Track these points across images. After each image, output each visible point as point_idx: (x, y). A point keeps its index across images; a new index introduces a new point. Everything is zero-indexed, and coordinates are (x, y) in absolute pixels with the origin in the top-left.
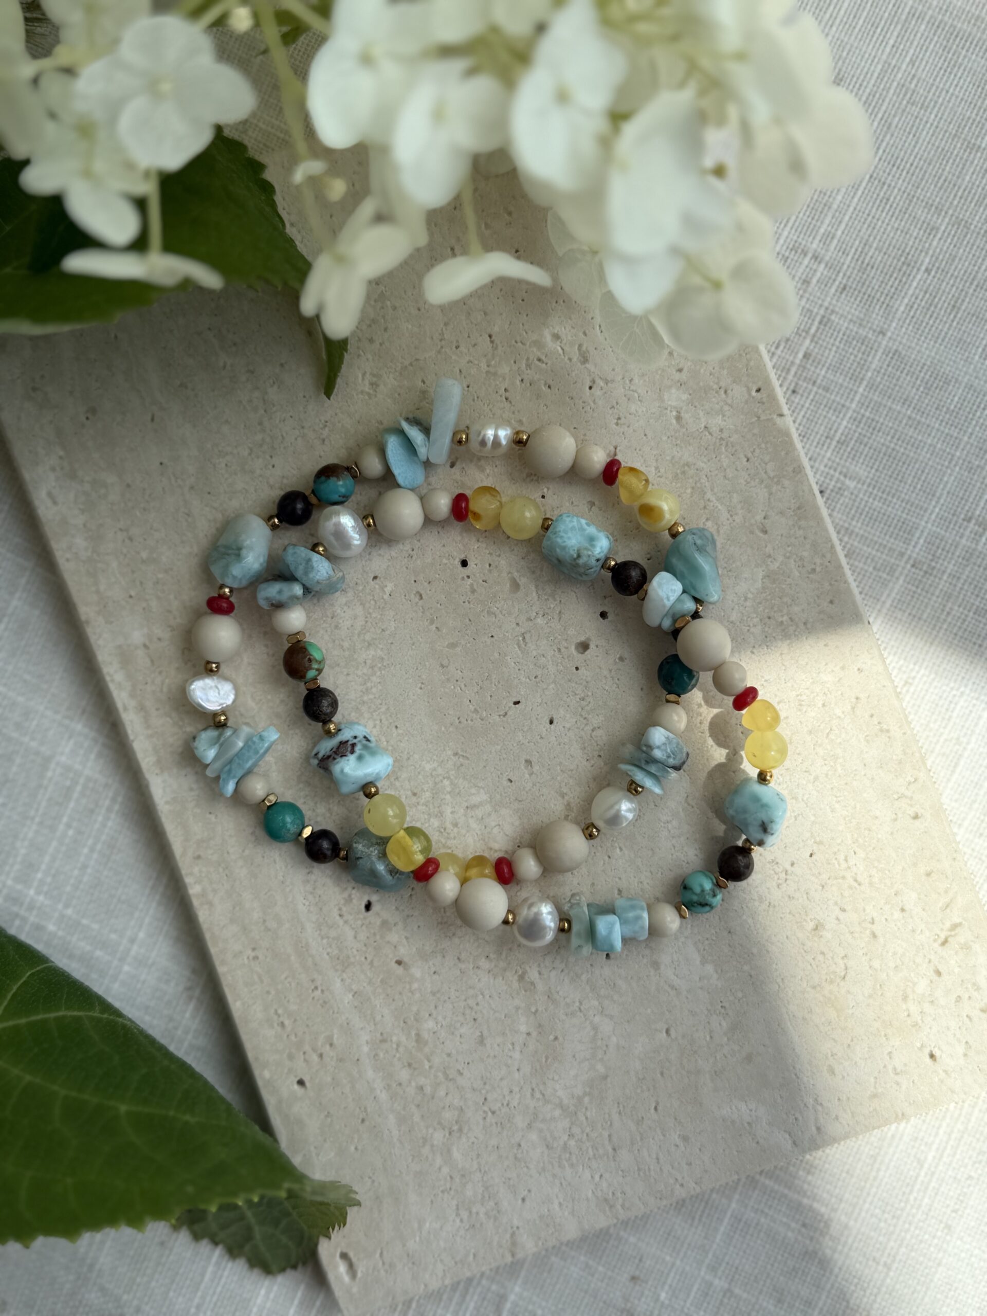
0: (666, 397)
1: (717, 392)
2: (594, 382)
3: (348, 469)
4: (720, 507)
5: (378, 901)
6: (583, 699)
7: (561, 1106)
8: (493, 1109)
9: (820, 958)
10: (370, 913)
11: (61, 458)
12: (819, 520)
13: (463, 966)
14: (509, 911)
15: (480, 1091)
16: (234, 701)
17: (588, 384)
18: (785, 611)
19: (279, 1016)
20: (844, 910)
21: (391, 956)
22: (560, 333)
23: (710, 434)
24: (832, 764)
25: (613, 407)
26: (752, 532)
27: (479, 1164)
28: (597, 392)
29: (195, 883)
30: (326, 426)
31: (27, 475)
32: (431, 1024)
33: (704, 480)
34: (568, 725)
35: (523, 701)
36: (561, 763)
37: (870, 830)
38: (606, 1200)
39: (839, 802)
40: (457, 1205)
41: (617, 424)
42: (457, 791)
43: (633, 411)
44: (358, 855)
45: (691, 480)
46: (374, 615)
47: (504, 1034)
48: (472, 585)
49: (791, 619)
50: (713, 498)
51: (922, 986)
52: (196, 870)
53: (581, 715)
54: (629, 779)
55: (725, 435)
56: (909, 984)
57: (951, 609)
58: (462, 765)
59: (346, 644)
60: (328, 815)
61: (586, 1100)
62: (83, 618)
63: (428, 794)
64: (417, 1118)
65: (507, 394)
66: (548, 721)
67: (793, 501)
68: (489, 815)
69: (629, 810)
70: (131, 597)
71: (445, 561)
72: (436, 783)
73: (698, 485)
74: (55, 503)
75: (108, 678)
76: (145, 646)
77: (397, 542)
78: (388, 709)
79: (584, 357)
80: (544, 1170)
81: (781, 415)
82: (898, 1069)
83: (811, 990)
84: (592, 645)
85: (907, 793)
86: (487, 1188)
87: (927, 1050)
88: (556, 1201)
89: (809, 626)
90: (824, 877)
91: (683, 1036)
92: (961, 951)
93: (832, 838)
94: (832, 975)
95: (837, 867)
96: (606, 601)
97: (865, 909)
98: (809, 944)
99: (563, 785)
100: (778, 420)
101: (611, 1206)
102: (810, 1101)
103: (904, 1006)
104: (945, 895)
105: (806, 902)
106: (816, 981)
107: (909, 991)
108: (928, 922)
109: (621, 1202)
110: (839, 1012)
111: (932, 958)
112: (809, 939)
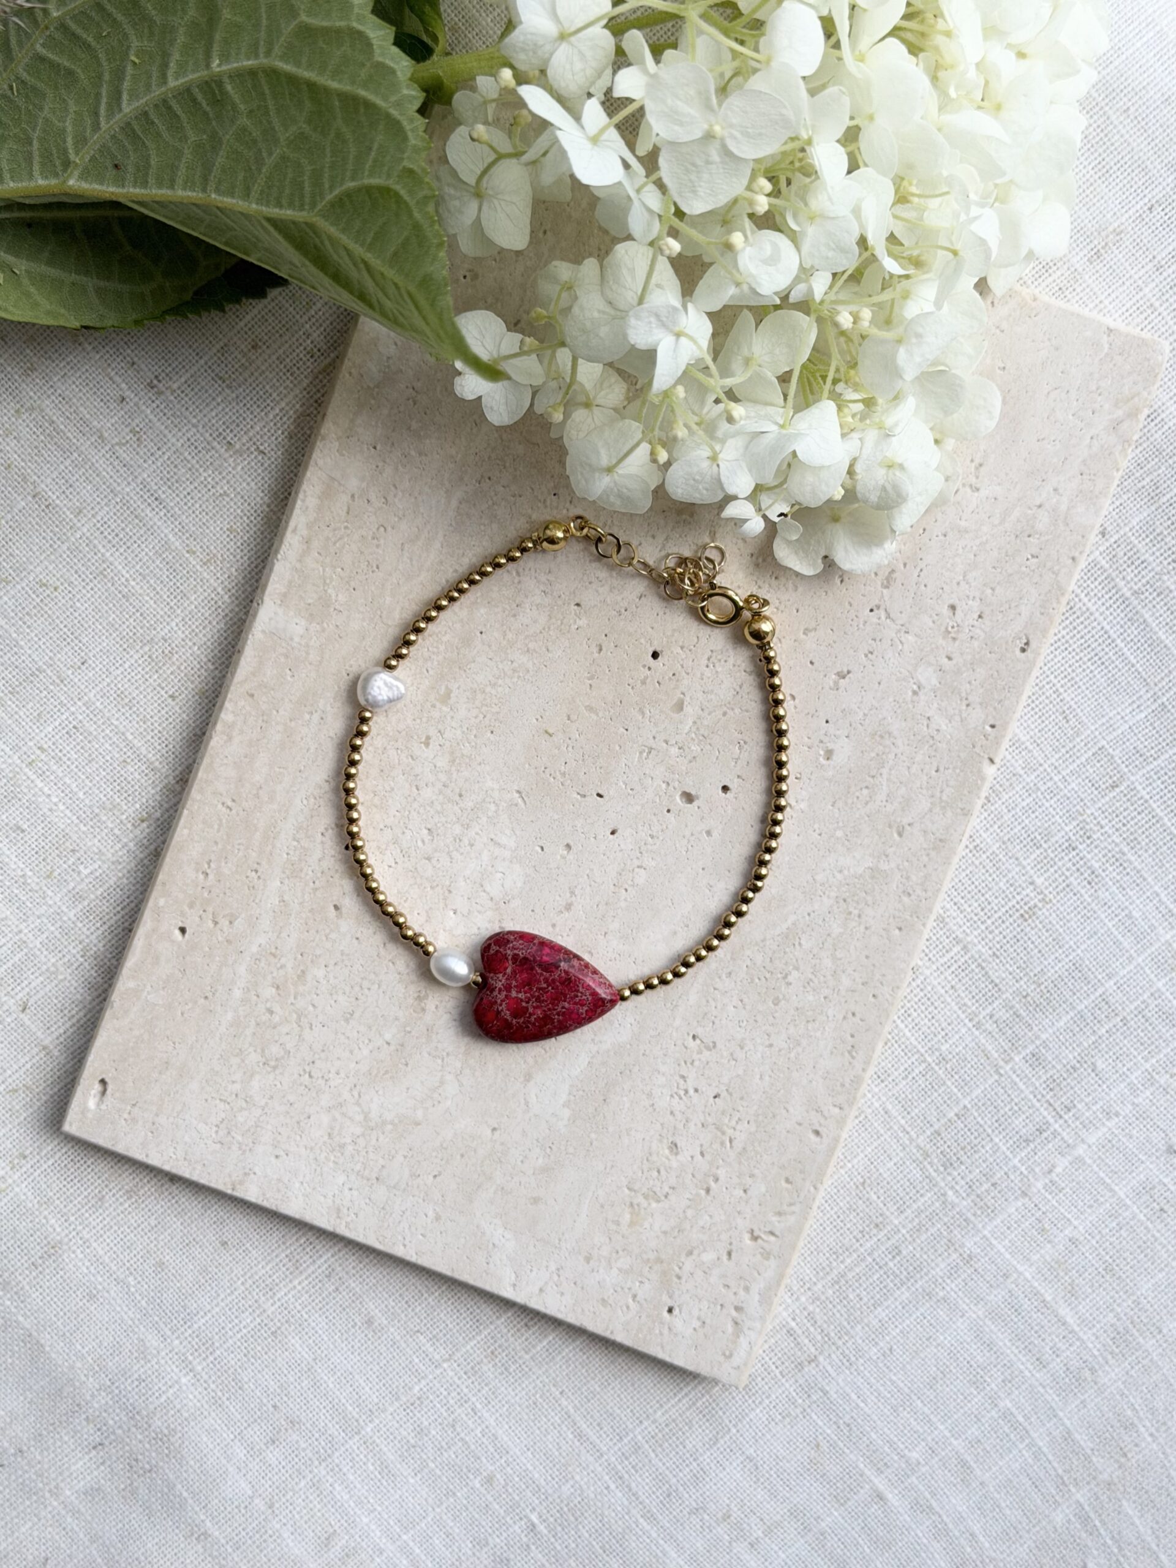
0: (920, 669)
1: (961, 700)
6: (652, 837)
7: (366, 1115)
9: (655, 1174)
10: (347, 852)
15: (315, 1053)
17: (872, 605)
18: (860, 906)
19: (209, 867)
20: (703, 1156)
21: (335, 898)
23: (928, 726)
24: (792, 1045)
25: (874, 640)
26: (890, 826)
28: (874, 617)
29: (233, 712)
32: (320, 973)
33: (891, 756)
34: (623, 846)
35: (606, 798)
36: (592, 870)
37: (774, 1116)
39: (770, 1077)
40: (223, 1119)
41: (866, 656)
42: (496, 821)
43: (886, 658)
45: (881, 748)
46: (552, 633)
48: (646, 678)
51: (709, 1255)
52: (241, 703)
53: (640, 848)
55: (938, 737)
56: (701, 1247)
58: (516, 805)
61: (389, 1127)
62: (322, 431)
63: (471, 804)
66: (611, 830)
67: (941, 831)
68: (504, 860)
70: (375, 448)
71: (642, 641)
72: (484, 801)
73: (884, 757)
78: (498, 713)
79: (888, 582)
80: (312, 1149)
81: (992, 761)
82: (638, 1298)
83: (626, 1191)
84: (696, 803)
85: (826, 1113)
86: (257, 1126)
87: (670, 1303)
88: (301, 1179)
89: (867, 932)
90: (710, 1120)
91: (502, 1144)
92: (759, 1256)
93: (742, 1098)
94: (651, 1193)
95: (726, 1121)
96: (736, 780)
97: (718, 1168)
98: (654, 1158)
99: (580, 887)
100: (986, 762)
101: (339, 1217)
102: (553, 1267)
103: (683, 1260)
104: (785, 1207)
105: (680, 1126)
106: (636, 1188)
107: (696, 1252)
108: (754, 1216)
109: (349, 1219)
110: (632, 1224)
111: (734, 1243)
112: (658, 1154)
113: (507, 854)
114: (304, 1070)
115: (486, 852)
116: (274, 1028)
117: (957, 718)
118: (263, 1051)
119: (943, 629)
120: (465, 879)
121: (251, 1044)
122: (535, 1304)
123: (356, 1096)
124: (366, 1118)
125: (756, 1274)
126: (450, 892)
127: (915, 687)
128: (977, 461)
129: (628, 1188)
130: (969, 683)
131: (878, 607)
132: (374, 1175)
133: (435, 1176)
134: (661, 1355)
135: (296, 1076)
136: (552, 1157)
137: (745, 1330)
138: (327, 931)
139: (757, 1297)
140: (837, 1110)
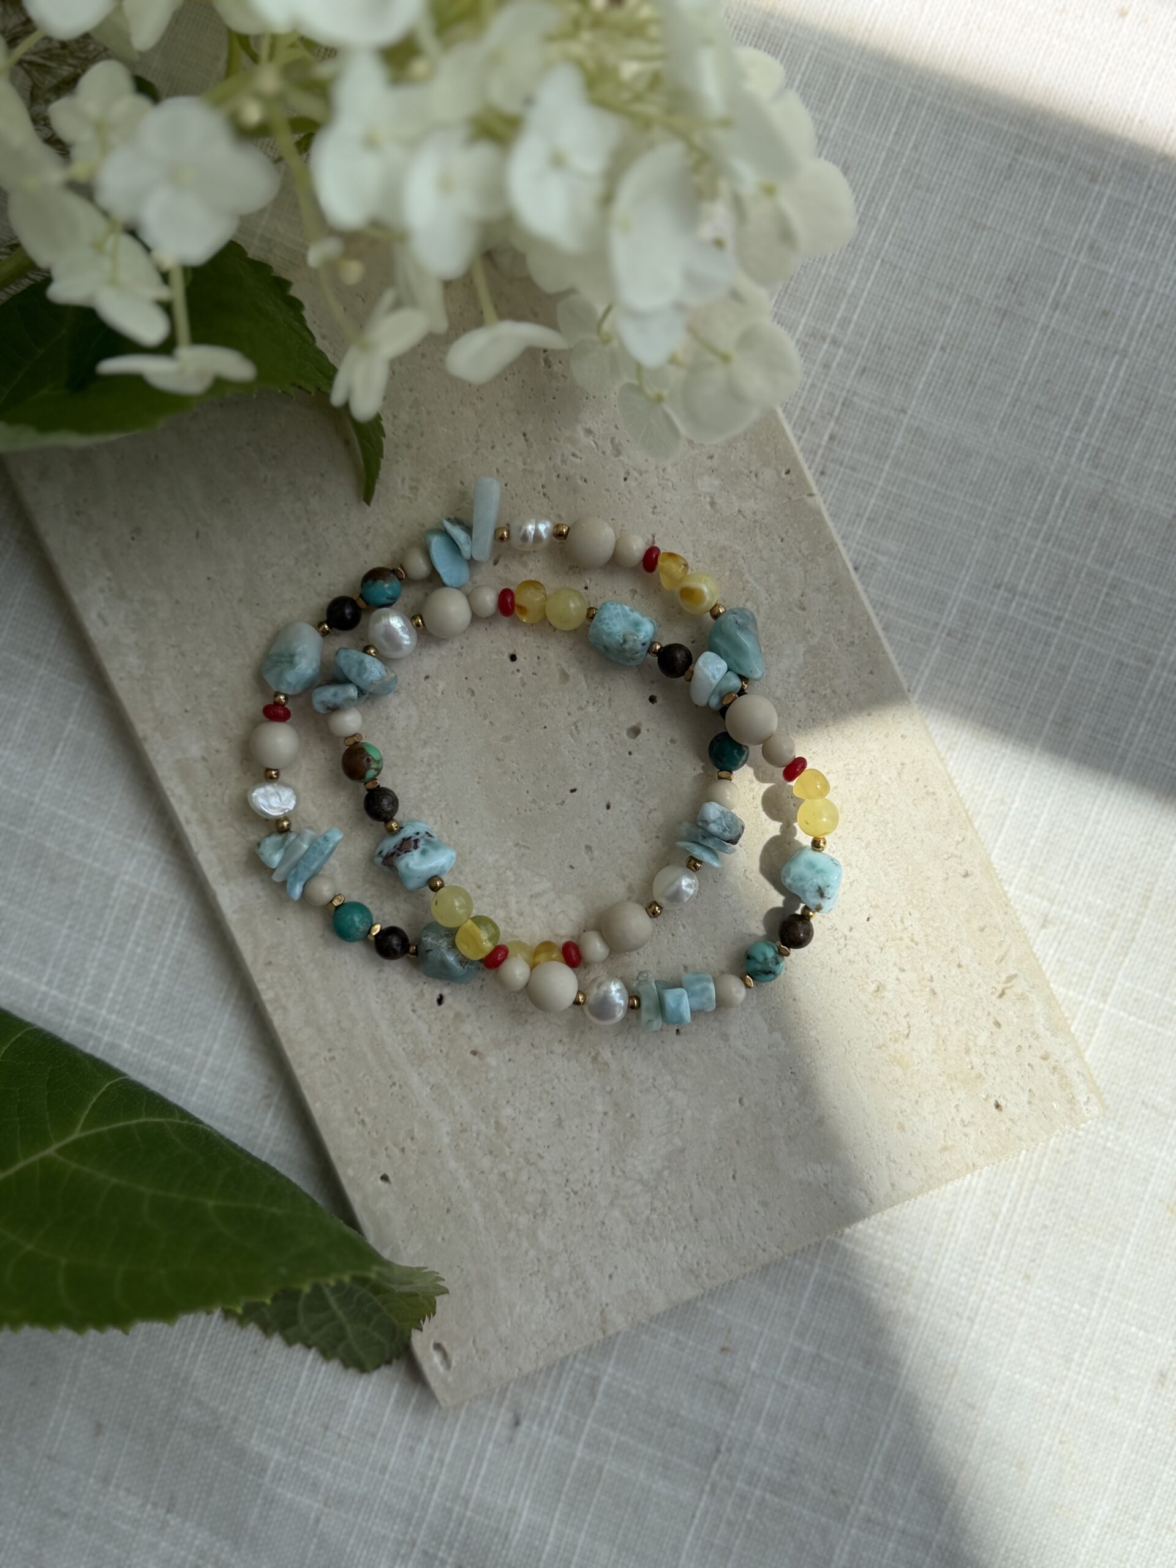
0: (699, 484)
1: (748, 477)
2: (628, 473)
3: (394, 571)
4: (758, 588)
5: (450, 994)
6: (638, 783)
7: (641, 1181)
8: (576, 1188)
9: (884, 1018)
10: (443, 1006)
11: (109, 579)
12: (855, 595)
13: (537, 1052)
14: (579, 992)
15: (562, 1173)
16: (296, 807)
17: (622, 476)
18: (827, 685)
19: (359, 1114)
20: (903, 970)
21: (466, 1047)
22: (592, 428)
23: (744, 517)
24: (882, 828)
25: (648, 497)
26: (790, 610)
27: (565, 1245)
28: (632, 483)
29: (268, 989)
30: (368, 532)
31: (76, 598)
32: (508, 1111)
33: (741, 562)
34: (625, 809)
35: (579, 788)
36: (620, 847)
37: (923, 891)
38: (691, 1270)
39: (891, 866)
40: (546, 1287)
41: (653, 513)
42: (520, 880)
43: (668, 499)
44: (428, 948)
45: (728, 563)
46: (428, 714)
47: (581, 1115)
48: (522, 679)
49: (834, 692)
50: (751, 580)
51: (983, 1039)
52: (268, 976)
53: (637, 799)
54: (687, 857)
55: (758, 517)
56: (971, 1037)
57: (988, 674)
58: (523, 855)
59: (402, 744)
60: (395, 913)
61: (666, 1173)
62: (140, 734)
63: (492, 886)
64: (501, 1204)
65: (545, 490)
66: (605, 806)
67: (828, 577)
68: (554, 901)
69: (689, 886)
70: (186, 711)
71: (494, 657)
72: (499, 875)
73: (736, 567)
74: (105, 623)
75: (169, 793)
76: (204, 759)
77: (446, 640)
78: (447, 805)
79: (616, 449)
80: (628, 1245)
81: (811, 495)
82: (966, 1121)
83: (877, 1050)
84: (643, 730)
85: (956, 852)
87: (992, 1101)
88: (643, 1275)
89: (851, 697)
90: (882, 939)
91: (757, 1105)
92: (1018, 1003)
93: (887, 902)
94: (896, 1034)
95: (894, 928)
96: (653, 686)
97: (923, 969)
98: (871, 1006)
99: (623, 867)
100: (808, 499)
102: (883, 1159)
103: (968, 1060)
104: (999, 948)
105: (866, 965)
106: (881, 1041)
107: (971, 1044)
108: (985, 977)
110: (905, 1070)
111: (991, 1010)
112: (871, 1001)
113: (552, 895)
114: (567, 1193)
117: (758, 491)
118: (524, 1208)
121: (511, 1212)
123: (621, 1174)
124: (644, 1183)
125: (1030, 1018)
127: (708, 500)
129: (877, 1047)
130: (741, 459)
132: (691, 1220)
133: (734, 1177)
135: (565, 1203)
136: (800, 1078)
138: (484, 1076)
139: (1048, 1034)
140: (962, 843)
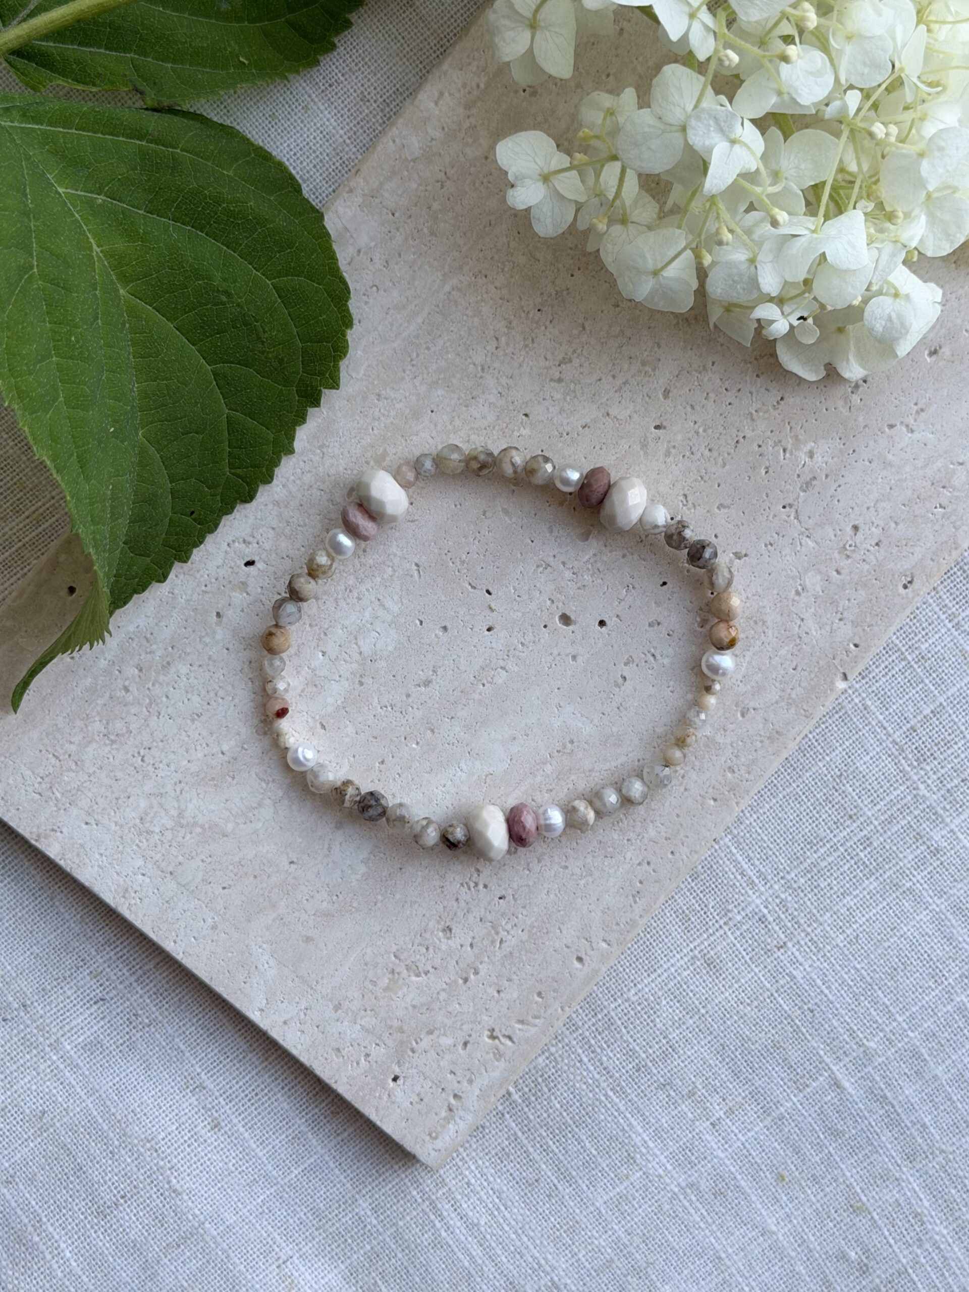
0: (810, 574)
1: (837, 613)
5: (259, 570)
6: (523, 645)
7: (181, 812)
8: (145, 759)
10: (245, 568)
15: (154, 741)
17: (786, 502)
21: (220, 605)
22: (815, 456)
23: (800, 626)
25: (778, 534)
26: (737, 705)
27: (95, 772)
28: (784, 514)
32: (184, 669)
33: (759, 643)
34: (494, 645)
35: (493, 596)
41: (766, 545)
42: (388, 584)
46: (494, 432)
47: (211, 733)
53: (509, 651)
55: (805, 639)
56: (443, 1030)
58: (411, 576)
61: (199, 829)
62: (353, 184)
64: (101, 701)
65: (742, 440)
66: (488, 626)
67: (780, 724)
68: (384, 622)
74: (436, 101)
79: (807, 487)
80: (121, 826)
81: (845, 677)
82: (370, 1059)
83: (393, 958)
84: (571, 628)
85: (594, 945)
86: (78, 790)
87: (397, 1070)
88: (102, 851)
89: (686, 793)
90: (489, 917)
91: (295, 878)
92: (492, 1055)
93: (524, 907)
94: (414, 967)
95: (503, 923)
96: (615, 619)
97: (481, 963)
98: (428, 935)
99: (443, 669)
100: (840, 676)
101: (124, 897)
102: (303, 1005)
103: (422, 1037)
104: (530, 1018)
105: (460, 914)
106: (402, 958)
107: (437, 1033)
108: (500, 1018)
109: (133, 902)
110: (386, 989)
111: (474, 1036)
112: (432, 932)
113: (389, 618)
114: (139, 753)
115: (370, 608)
116: (125, 706)
117: (828, 628)
118: (107, 724)
119: (842, 545)
120: (344, 627)
121: (98, 714)
122: (275, 1034)
123: (178, 792)
124: (180, 815)
125: (484, 1071)
126: (325, 634)
127: (800, 588)
128: (919, 406)
129: (395, 956)
130: (849, 600)
131: (791, 506)
132: (170, 869)
133: (224, 888)
134: (374, 1117)
135: (130, 756)
136: (336, 905)
137: (457, 1119)
138: (203, 634)
139: (477, 1092)
140: (604, 945)
